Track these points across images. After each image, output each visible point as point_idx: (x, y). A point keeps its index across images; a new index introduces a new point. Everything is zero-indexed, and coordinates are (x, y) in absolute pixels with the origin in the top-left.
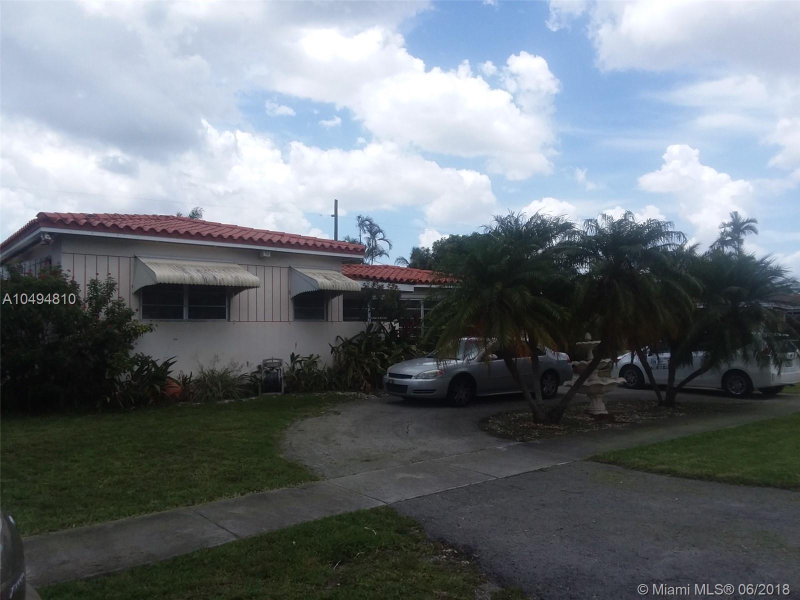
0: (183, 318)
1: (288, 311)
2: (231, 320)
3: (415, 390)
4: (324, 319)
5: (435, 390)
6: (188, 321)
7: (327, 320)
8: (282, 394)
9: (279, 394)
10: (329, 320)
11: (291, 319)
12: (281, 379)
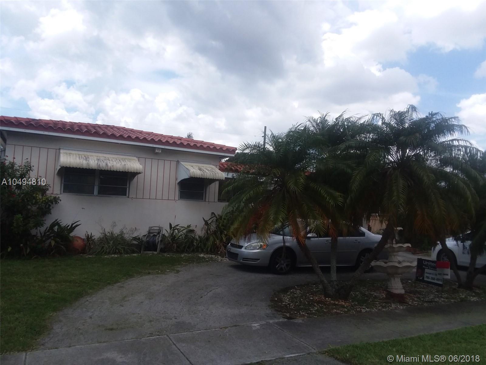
0: (94, 194)
1: (175, 192)
2: (130, 197)
3: (243, 258)
4: (203, 200)
5: (259, 259)
6: (97, 196)
7: (205, 201)
8: (157, 253)
9: (155, 253)
10: (207, 200)
11: (177, 198)
12: (158, 241)
